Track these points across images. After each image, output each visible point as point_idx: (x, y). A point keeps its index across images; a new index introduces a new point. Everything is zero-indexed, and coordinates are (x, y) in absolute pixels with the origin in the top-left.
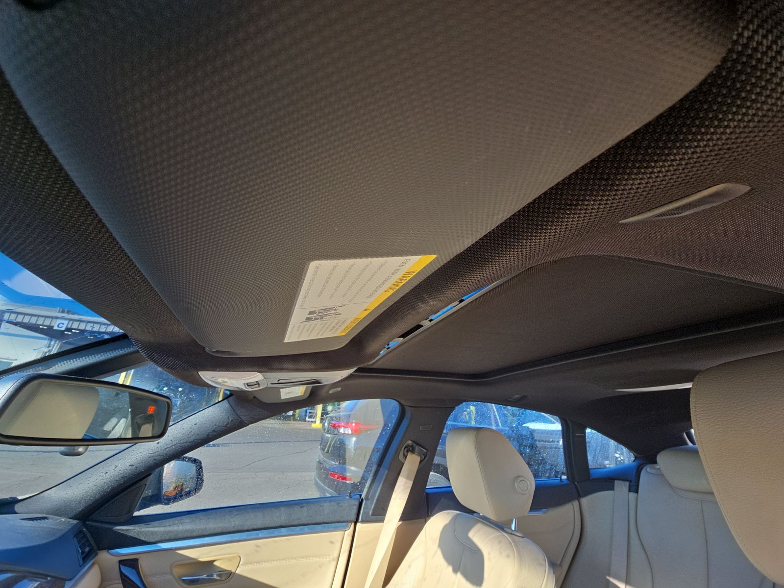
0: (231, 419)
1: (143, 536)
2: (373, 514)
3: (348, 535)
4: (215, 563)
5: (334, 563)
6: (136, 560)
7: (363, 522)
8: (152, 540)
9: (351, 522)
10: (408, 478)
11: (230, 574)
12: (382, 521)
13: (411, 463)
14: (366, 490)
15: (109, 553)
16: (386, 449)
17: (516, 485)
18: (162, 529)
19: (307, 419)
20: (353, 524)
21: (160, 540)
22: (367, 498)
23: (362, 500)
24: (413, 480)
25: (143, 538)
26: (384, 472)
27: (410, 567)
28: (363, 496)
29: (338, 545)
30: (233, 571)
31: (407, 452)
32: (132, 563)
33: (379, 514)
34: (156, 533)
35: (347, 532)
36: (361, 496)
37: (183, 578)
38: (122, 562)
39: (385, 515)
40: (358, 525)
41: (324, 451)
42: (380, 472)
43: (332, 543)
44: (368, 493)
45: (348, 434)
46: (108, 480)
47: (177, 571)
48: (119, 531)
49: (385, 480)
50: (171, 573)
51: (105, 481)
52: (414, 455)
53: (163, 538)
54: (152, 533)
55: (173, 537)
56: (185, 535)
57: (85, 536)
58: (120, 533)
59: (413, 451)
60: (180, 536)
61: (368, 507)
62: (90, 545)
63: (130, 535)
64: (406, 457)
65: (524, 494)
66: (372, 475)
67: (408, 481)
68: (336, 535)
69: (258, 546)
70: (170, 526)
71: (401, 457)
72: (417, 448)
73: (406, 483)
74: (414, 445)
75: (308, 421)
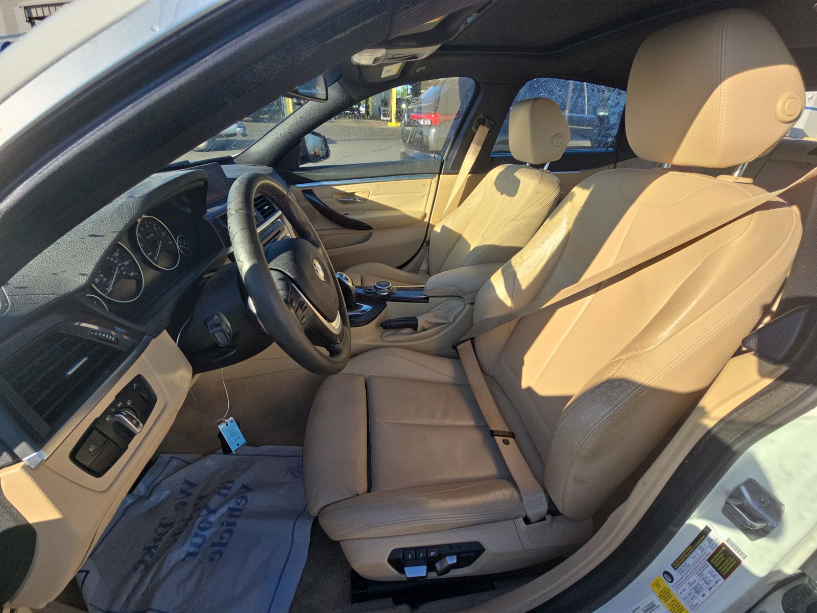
0: (345, 98)
2: (451, 169)
3: (435, 181)
4: (355, 194)
5: (426, 197)
6: (312, 191)
7: (444, 174)
8: (317, 180)
9: (436, 174)
10: (478, 144)
11: (365, 200)
12: (457, 173)
13: (481, 133)
14: (446, 154)
15: (295, 186)
16: (462, 123)
17: (554, 141)
18: (320, 174)
19: (382, 118)
20: (437, 175)
22: (447, 159)
23: (444, 161)
24: (482, 145)
25: (311, 178)
26: (460, 140)
27: (474, 196)
28: (444, 159)
29: (429, 186)
30: (367, 198)
31: (479, 124)
33: (455, 169)
34: (317, 176)
35: (433, 180)
36: (442, 158)
37: (339, 200)
38: (304, 191)
39: (459, 170)
40: (441, 176)
41: (406, 142)
42: (457, 141)
43: (424, 185)
44: (448, 156)
45: (428, 125)
49: (460, 146)
50: (333, 197)
52: (484, 127)
53: (321, 179)
54: (315, 176)
55: (327, 179)
57: (282, 175)
58: (296, 175)
59: (483, 124)
60: (331, 178)
61: (448, 165)
63: (302, 176)
64: (478, 129)
65: (558, 146)
66: (450, 143)
67: (478, 146)
68: (427, 181)
69: (378, 186)
71: (474, 128)
72: (487, 121)
73: (476, 147)
74: (485, 118)
75: (384, 120)
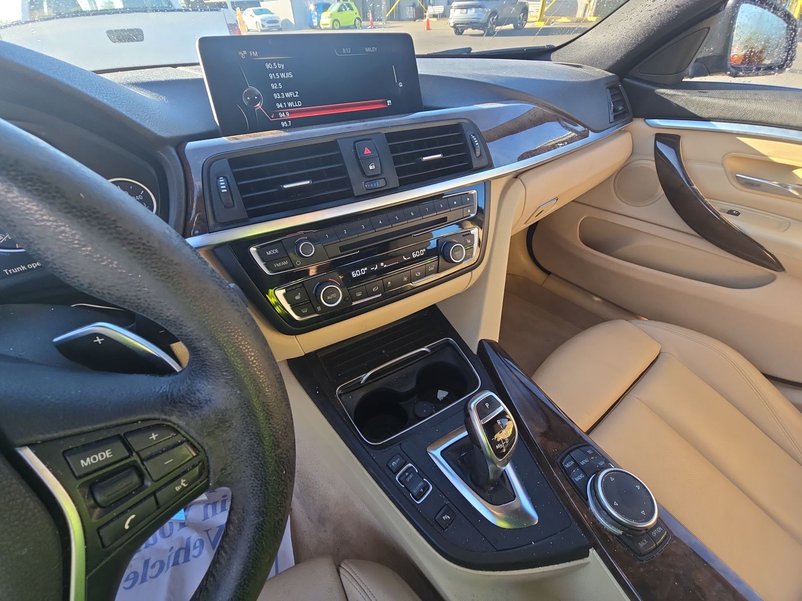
1: (694, 106)
6: (677, 138)
15: (646, 122)
18: (722, 102)
21: (716, 116)
32: (672, 140)
34: (713, 106)
37: (737, 175)
38: (659, 137)
46: (658, 11)
47: (731, 164)
48: (662, 96)
50: (723, 165)
51: (653, 13)
53: (722, 115)
54: (707, 105)
55: (737, 117)
56: (757, 119)
57: (620, 94)
58: (663, 98)
62: (625, 106)
63: (676, 102)
70: (736, 99)
